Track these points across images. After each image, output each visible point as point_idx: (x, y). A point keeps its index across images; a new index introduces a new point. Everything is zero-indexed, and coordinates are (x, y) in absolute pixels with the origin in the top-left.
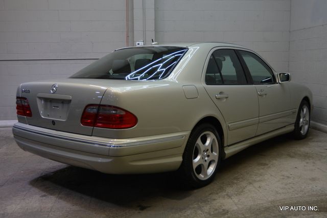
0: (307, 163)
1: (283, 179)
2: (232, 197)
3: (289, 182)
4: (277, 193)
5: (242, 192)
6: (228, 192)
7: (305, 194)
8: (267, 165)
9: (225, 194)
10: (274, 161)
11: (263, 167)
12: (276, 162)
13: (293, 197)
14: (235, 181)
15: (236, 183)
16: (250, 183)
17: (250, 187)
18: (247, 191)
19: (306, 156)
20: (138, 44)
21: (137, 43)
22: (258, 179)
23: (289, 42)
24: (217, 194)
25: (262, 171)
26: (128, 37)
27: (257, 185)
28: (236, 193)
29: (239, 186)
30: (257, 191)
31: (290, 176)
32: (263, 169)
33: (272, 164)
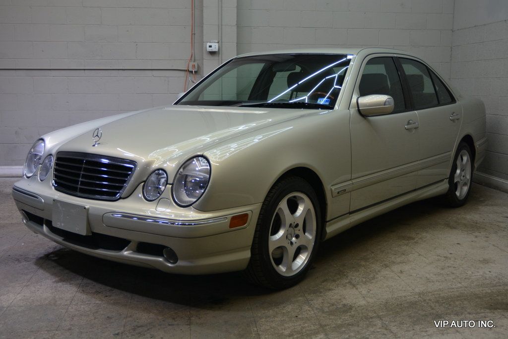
0: (476, 237)
1: (439, 260)
2: (358, 286)
3: (447, 265)
4: (428, 280)
5: (374, 278)
6: (351, 279)
7: (472, 282)
8: (413, 239)
9: (347, 281)
10: (424, 234)
11: (406, 242)
12: (427, 235)
13: (454, 286)
14: (363, 263)
15: (364, 266)
16: (386, 266)
17: (385, 272)
18: (382, 278)
19: (474, 227)
20: (210, 46)
21: (209, 44)
22: (399, 260)
23: (451, 48)
24: (334, 281)
25: (405, 248)
26: (193, 34)
27: (396, 268)
28: (364, 280)
29: (368, 271)
30: (398, 278)
31: (449, 256)
32: (407, 245)
33: (421, 238)
